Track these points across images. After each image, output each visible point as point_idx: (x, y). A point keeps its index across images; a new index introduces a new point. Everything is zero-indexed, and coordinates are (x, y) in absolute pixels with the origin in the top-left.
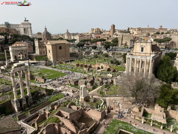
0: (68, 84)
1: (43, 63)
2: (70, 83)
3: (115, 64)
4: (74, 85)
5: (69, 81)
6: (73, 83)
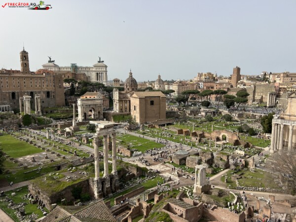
0: (168, 162)
1: (125, 126)
2: (171, 160)
3: (246, 133)
4: (178, 164)
5: (171, 157)
6: (177, 162)
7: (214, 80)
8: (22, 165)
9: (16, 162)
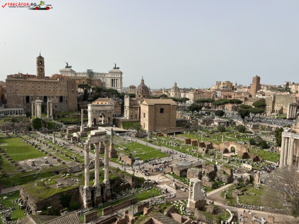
0: (169, 173)
1: (133, 133)
2: (172, 171)
3: (258, 145)
4: (179, 175)
5: (172, 168)
6: (177, 173)
7: (233, 89)
8: (21, 168)
9: (17, 165)
